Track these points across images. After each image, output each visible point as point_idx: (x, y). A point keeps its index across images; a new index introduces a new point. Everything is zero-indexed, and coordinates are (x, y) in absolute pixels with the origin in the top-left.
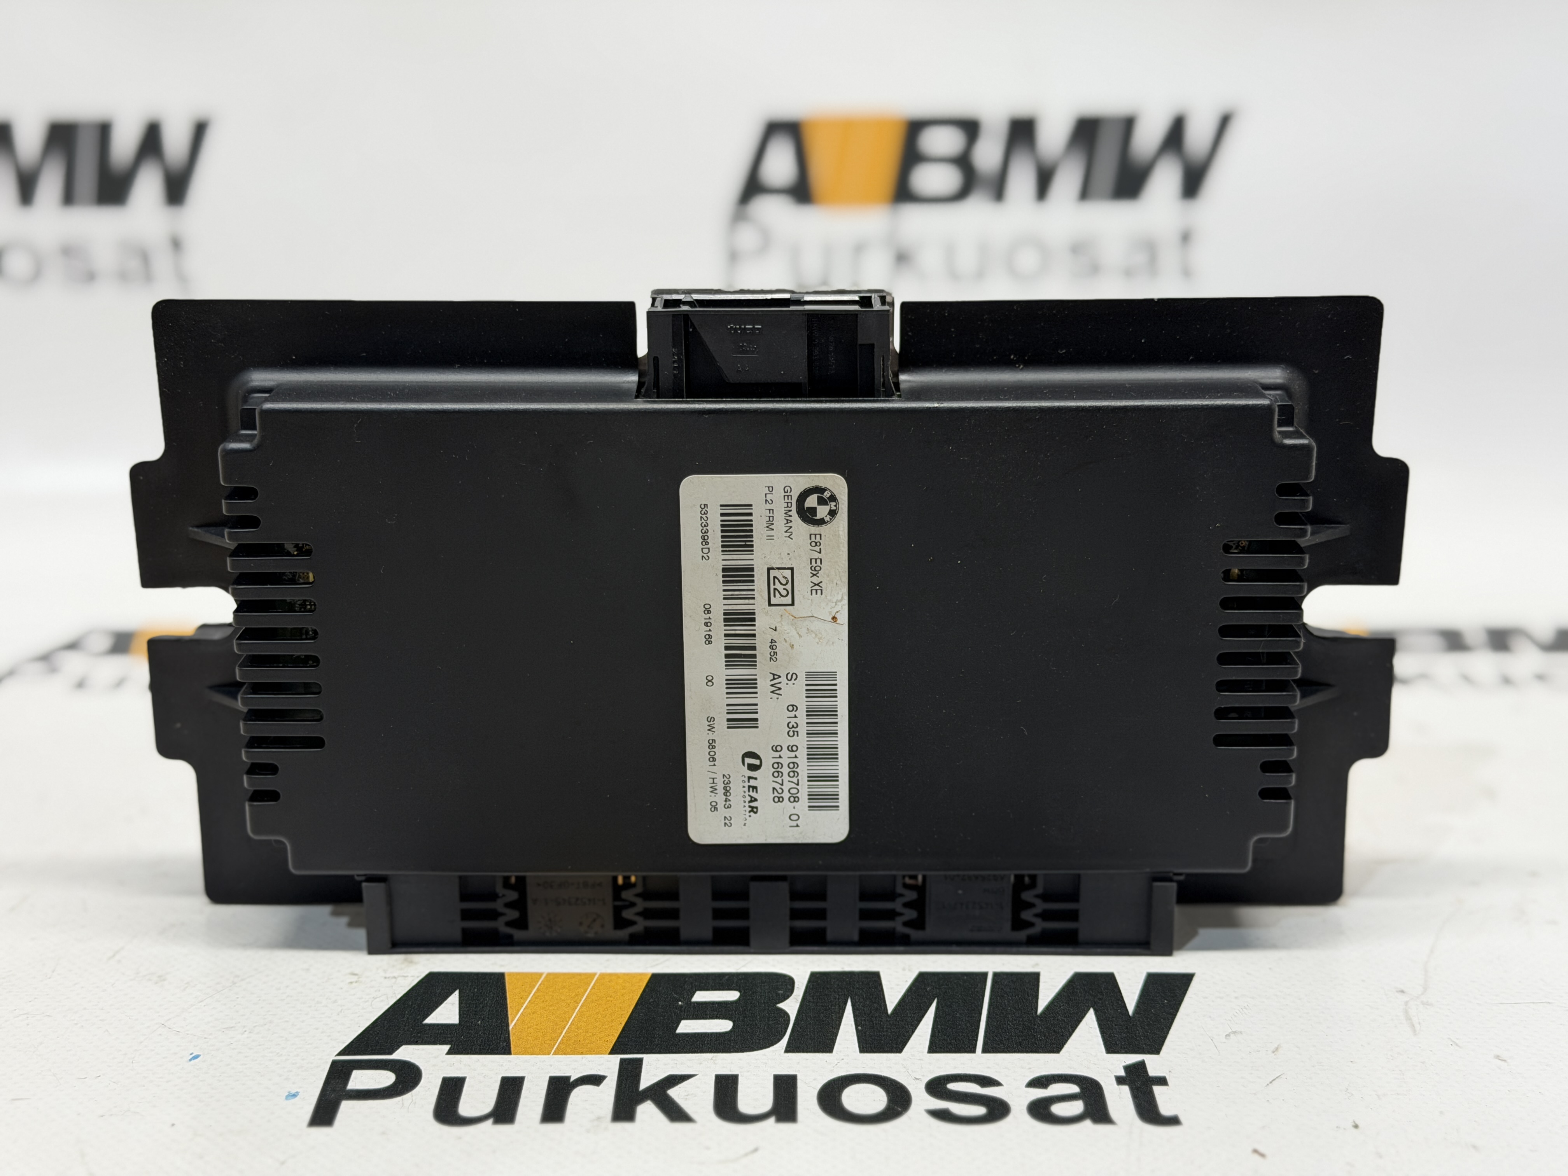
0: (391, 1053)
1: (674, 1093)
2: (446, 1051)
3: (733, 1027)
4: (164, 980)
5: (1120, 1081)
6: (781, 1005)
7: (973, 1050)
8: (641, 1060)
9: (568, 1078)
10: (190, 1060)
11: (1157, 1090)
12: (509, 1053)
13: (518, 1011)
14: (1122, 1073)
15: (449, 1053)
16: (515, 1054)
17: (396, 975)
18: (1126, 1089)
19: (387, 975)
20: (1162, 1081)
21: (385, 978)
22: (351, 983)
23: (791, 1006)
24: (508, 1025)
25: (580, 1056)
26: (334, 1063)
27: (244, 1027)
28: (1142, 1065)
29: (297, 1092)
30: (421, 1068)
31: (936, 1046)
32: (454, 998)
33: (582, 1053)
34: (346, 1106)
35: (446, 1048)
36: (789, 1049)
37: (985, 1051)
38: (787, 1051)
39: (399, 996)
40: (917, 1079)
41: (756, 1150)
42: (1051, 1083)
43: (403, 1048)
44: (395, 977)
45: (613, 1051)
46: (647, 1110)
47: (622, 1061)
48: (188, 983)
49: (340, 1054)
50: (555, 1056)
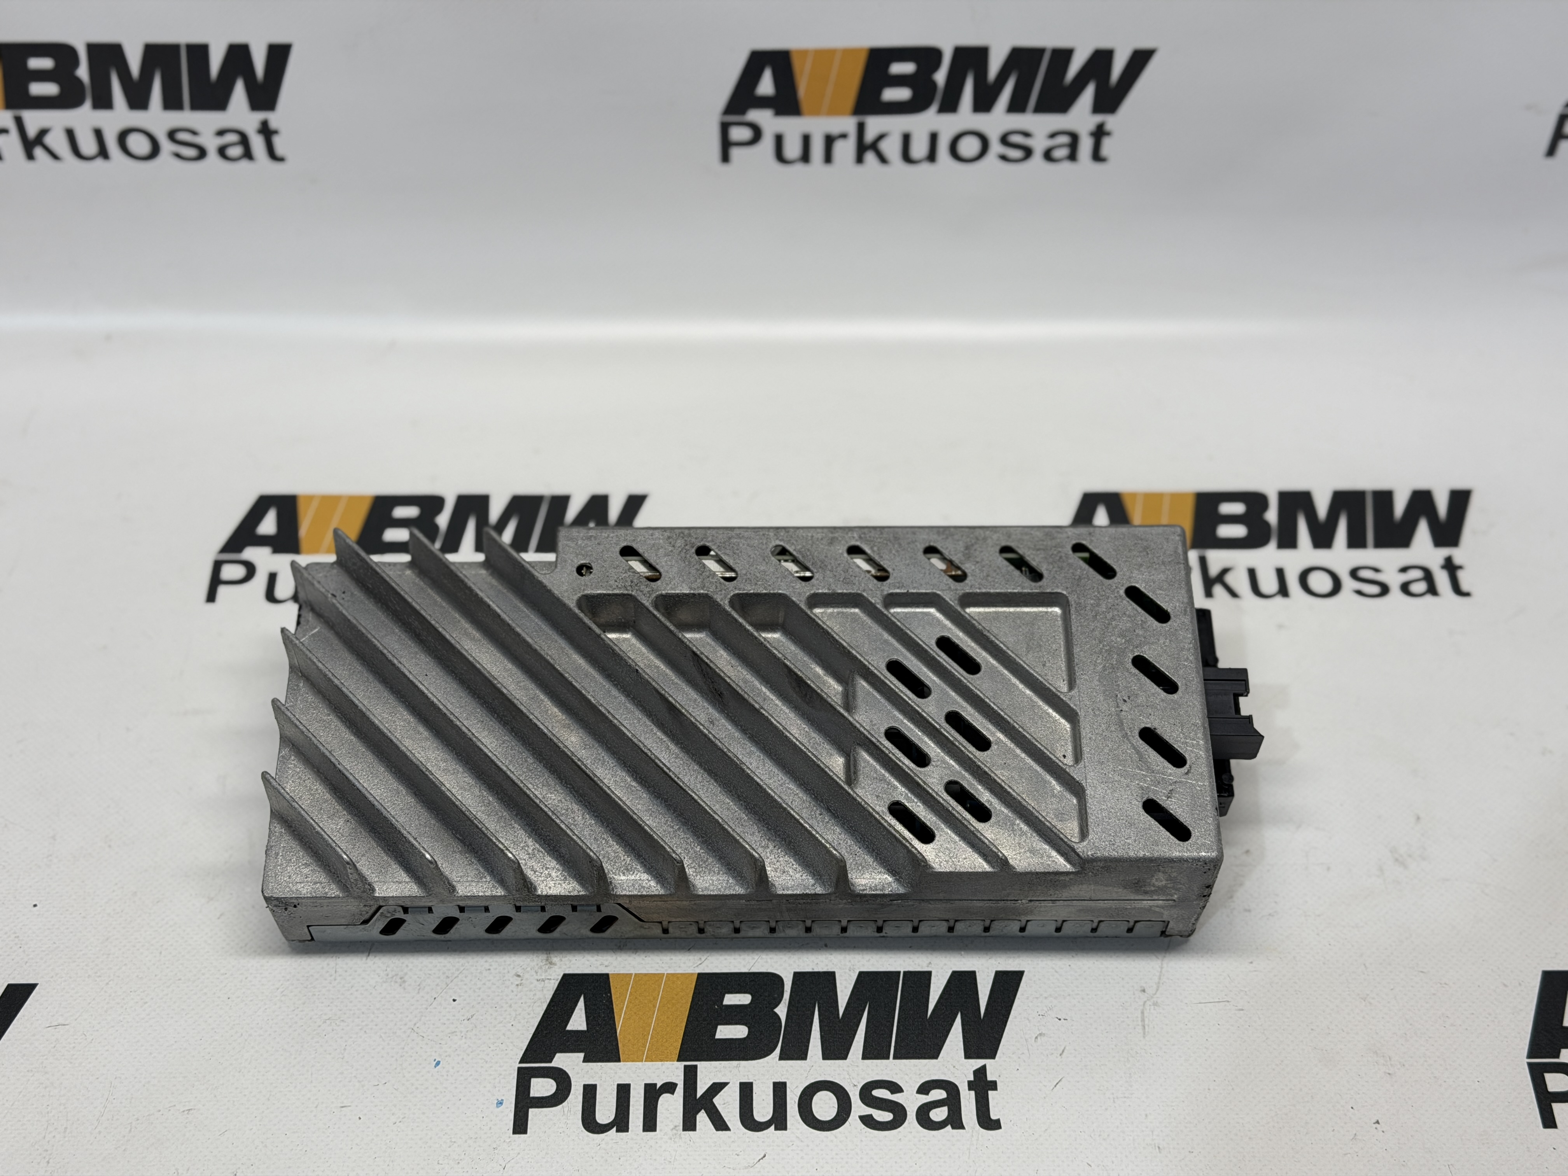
0: (550, 1061)
1: (718, 1101)
2: (582, 1059)
3: (749, 1032)
4: (404, 982)
5: (971, 1086)
6: (776, 1010)
7: (888, 1058)
8: (696, 1067)
9: (655, 1085)
10: (435, 1067)
11: (990, 1092)
12: (619, 1060)
13: (621, 1016)
14: (972, 1078)
15: (584, 1061)
16: (624, 1061)
17: (543, 977)
18: (973, 1093)
19: (539, 978)
20: (993, 1086)
21: (538, 980)
22: (517, 985)
23: (782, 1010)
24: (616, 1033)
25: (660, 1063)
26: (519, 1069)
27: (461, 1032)
28: (984, 1068)
29: (502, 1100)
30: (570, 1075)
31: (867, 1055)
32: (581, 1004)
33: (661, 1061)
34: (532, 1112)
35: (581, 1055)
36: (782, 1058)
37: (895, 1058)
38: (781, 1058)
39: (548, 1001)
40: (855, 1086)
41: (765, 1156)
42: (931, 1090)
43: (558, 1055)
44: (543, 980)
45: (680, 1059)
46: (702, 1118)
47: (685, 1067)
48: (419, 985)
49: (521, 1062)
50: (646, 1063)
